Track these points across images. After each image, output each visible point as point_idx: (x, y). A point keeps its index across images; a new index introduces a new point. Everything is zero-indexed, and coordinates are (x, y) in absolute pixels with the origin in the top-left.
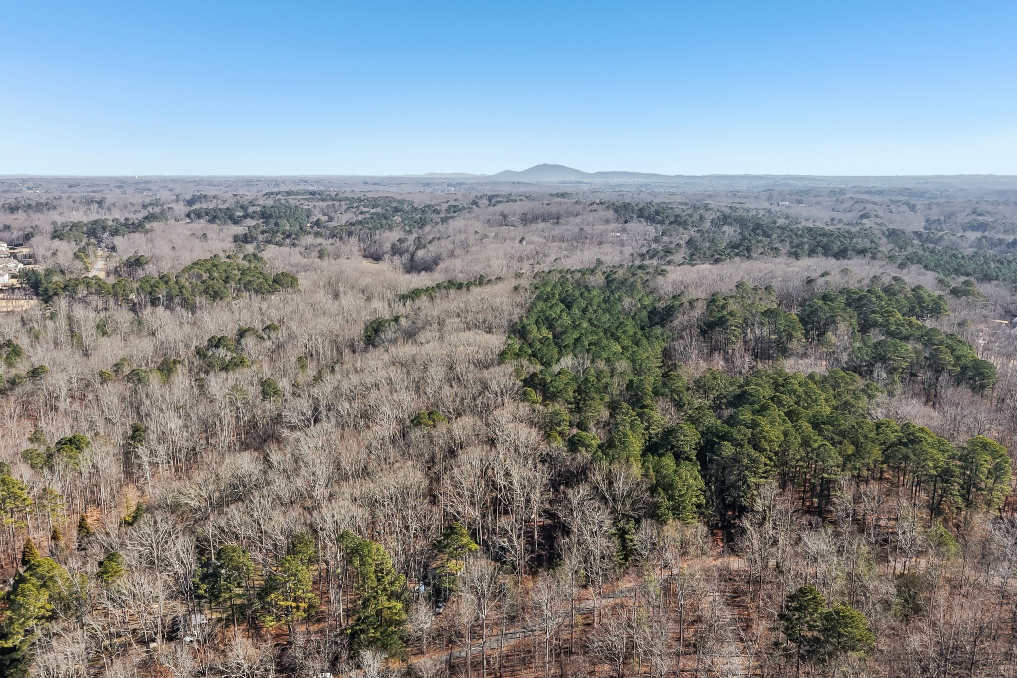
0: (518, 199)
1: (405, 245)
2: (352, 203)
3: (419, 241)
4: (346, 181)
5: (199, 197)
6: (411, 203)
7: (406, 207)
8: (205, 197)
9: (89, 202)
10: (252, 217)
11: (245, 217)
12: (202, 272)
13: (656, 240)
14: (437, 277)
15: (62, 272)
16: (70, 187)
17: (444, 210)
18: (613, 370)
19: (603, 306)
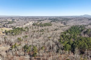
1: (65, 22)
6: (68, 18)
8: (50, 18)
9: (42, 18)
11: (53, 20)
12: (45, 24)
14: (65, 25)
15: (36, 23)
17: (71, 19)
18: (71, 35)
19: (78, 29)
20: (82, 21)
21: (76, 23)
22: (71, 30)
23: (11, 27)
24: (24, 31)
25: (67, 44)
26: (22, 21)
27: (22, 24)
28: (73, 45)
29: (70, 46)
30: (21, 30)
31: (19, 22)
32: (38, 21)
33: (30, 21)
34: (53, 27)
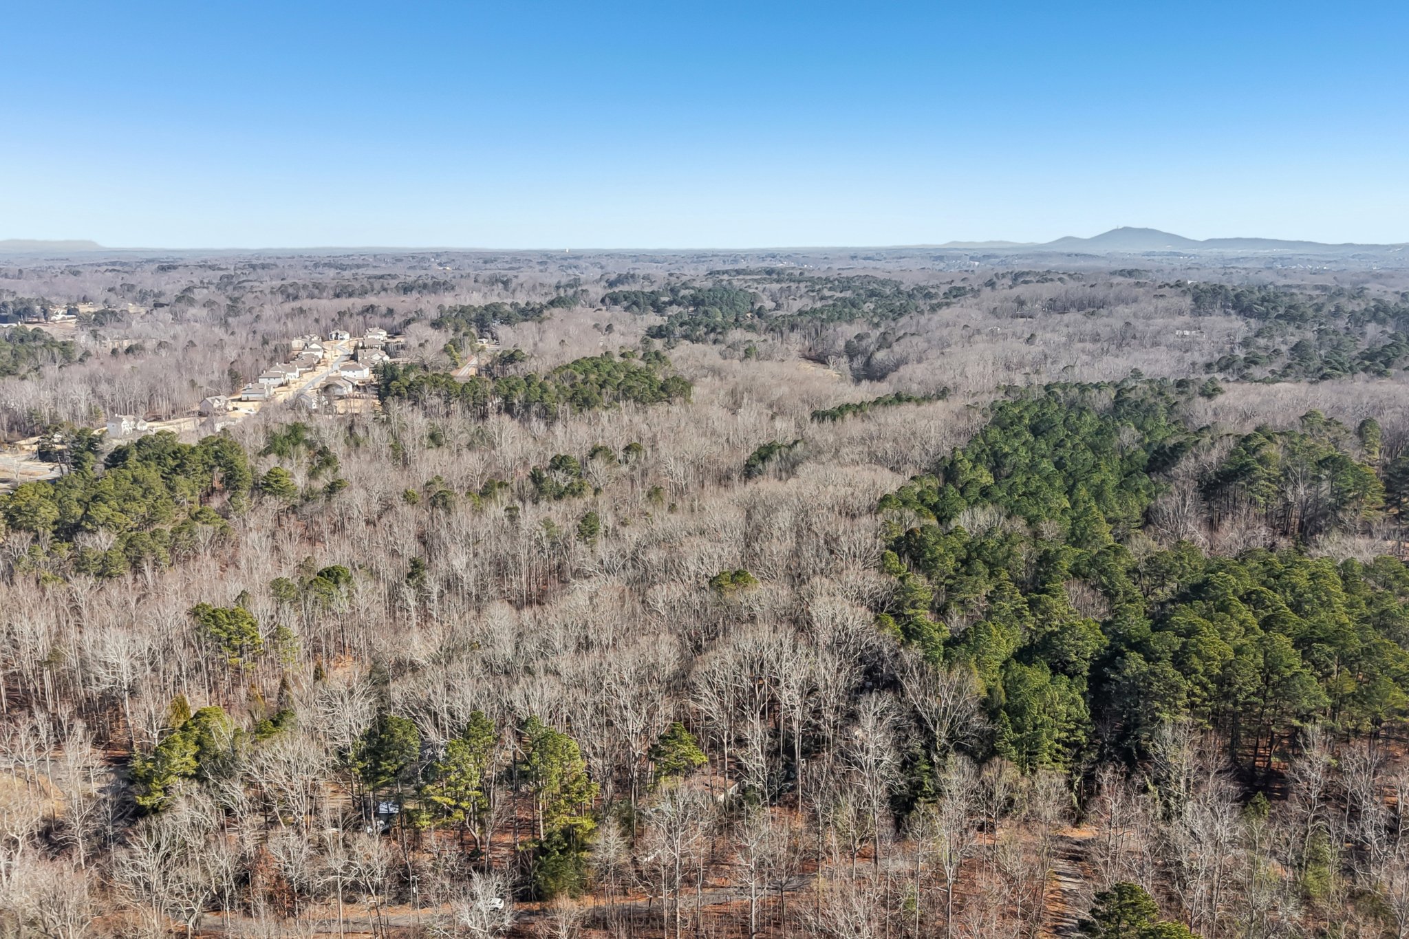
0: (1056, 277)
1: (864, 343)
2: (814, 284)
3: (884, 338)
4: (826, 256)
5: (626, 277)
6: (897, 285)
7: (888, 291)
8: (633, 276)
10: (679, 305)
11: (671, 303)
12: (577, 373)
13: (1246, 343)
14: (884, 388)
15: (425, 367)
16: (485, 262)
17: (941, 294)
18: (1037, 535)
19: (1089, 439)
20: (1107, 323)
21: (1030, 357)
22: (1006, 455)
23: (11, 429)
24: (267, 497)
25: (1014, 665)
26: (175, 337)
27: (193, 383)
28: (1108, 680)
29: (1074, 702)
30: (218, 474)
31: (136, 352)
32: (451, 332)
33: (317, 321)
34: (719, 426)
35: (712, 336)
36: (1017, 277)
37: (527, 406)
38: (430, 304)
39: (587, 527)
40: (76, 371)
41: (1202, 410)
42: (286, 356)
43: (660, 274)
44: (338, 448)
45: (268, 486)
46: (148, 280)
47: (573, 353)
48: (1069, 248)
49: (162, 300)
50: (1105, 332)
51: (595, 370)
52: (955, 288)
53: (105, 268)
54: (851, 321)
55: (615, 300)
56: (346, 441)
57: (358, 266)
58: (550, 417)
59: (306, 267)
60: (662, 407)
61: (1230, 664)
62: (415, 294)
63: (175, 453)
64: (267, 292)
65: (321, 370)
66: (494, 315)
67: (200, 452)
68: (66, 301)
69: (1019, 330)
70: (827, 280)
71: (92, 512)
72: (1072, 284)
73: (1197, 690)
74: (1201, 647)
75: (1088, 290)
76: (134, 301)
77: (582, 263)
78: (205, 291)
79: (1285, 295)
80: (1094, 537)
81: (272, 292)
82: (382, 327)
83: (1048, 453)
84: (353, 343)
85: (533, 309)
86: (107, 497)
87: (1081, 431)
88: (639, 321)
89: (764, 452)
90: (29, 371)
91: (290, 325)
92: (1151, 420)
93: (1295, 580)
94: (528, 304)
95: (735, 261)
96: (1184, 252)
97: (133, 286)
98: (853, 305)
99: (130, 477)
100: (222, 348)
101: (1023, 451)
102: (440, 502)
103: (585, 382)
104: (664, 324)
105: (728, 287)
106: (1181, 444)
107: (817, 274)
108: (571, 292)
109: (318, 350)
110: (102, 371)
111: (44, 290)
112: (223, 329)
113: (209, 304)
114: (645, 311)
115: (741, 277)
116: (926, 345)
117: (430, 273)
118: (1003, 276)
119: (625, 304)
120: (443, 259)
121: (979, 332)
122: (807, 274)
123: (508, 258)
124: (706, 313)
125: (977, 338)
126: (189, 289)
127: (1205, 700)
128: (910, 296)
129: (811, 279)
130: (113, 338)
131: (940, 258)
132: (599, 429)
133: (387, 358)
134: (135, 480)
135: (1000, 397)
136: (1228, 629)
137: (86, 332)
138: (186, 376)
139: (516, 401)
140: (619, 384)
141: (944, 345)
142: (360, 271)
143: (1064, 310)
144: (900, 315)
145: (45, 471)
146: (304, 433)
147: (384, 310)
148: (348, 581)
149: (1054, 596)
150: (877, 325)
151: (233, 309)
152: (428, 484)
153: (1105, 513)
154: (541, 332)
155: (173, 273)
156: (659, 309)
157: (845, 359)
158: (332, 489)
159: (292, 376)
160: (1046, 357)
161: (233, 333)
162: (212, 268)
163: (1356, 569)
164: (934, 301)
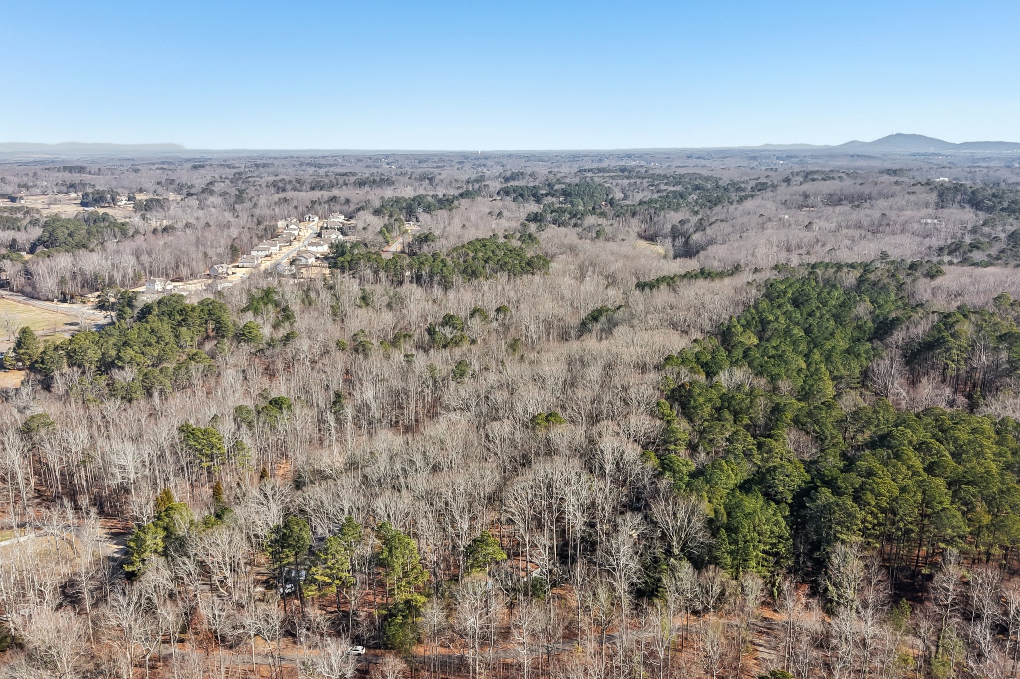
0: (836, 175)
1: (686, 227)
3: (701, 223)
5: (518, 174)
6: (717, 180)
8: (522, 174)
9: (423, 177)
10: (553, 196)
11: (547, 195)
12: (469, 252)
13: (974, 231)
14: (693, 264)
15: (366, 245)
16: (420, 162)
17: (749, 188)
18: (775, 389)
19: (834, 311)
20: (868, 214)
21: (806, 240)
22: (769, 322)
23: (83, 286)
24: (242, 344)
25: (737, 493)
26: (197, 219)
27: (205, 254)
28: (805, 507)
29: (777, 523)
30: (211, 326)
31: (170, 231)
32: (387, 218)
33: (296, 208)
34: (567, 293)
35: (573, 221)
36: (808, 176)
37: (431, 276)
38: (375, 196)
39: (460, 371)
40: (128, 246)
41: (923, 288)
42: (272, 234)
43: (542, 170)
44: (296, 307)
45: (243, 336)
46: (184, 176)
47: (471, 235)
48: (853, 151)
49: (193, 191)
50: (865, 222)
51: (483, 249)
52: (760, 183)
53: (158, 166)
54: (676, 210)
55: (506, 192)
56: (303, 301)
57: (331, 165)
58: (446, 285)
59: (294, 166)
60: (527, 277)
61: (896, 500)
62: (367, 188)
63: (181, 311)
64: (264, 185)
65: (296, 244)
66: (419, 205)
67: (198, 310)
68: (127, 191)
69: (801, 219)
70: (665, 176)
71: (122, 354)
72: (848, 183)
73: (869, 518)
74: (875, 486)
75: (858, 187)
76: (175, 191)
77: (489, 163)
78: (222, 184)
79: (1011, 192)
80: (818, 392)
81: (267, 186)
82: (341, 213)
83: (802, 322)
84: (320, 224)
85: (447, 200)
86: (132, 343)
87: (829, 304)
88: (522, 209)
89: (596, 314)
90: (97, 245)
91: (277, 210)
92: (883, 296)
93: (958, 434)
94: (444, 196)
95: (601, 160)
96: (942, 152)
97: (173, 180)
98: (682, 197)
99: (149, 327)
100: (229, 228)
101: (782, 319)
102: (361, 349)
103: (474, 259)
104: (540, 211)
105: (590, 182)
106: (898, 319)
107: (658, 171)
108: (476, 186)
109: (295, 230)
110: (144, 246)
111: (114, 183)
112: (231, 214)
113: (224, 194)
114: (527, 201)
115: (600, 174)
116: (730, 229)
117: (380, 170)
118: (798, 174)
119: (514, 195)
120: (391, 160)
121: (770, 220)
122: (651, 172)
123: (436, 159)
124: (571, 202)
125: (770, 225)
126: (211, 183)
127: (874, 525)
128: (726, 189)
129: (652, 176)
130: (156, 221)
131: (754, 158)
132: (481, 294)
133: (341, 237)
134: (153, 331)
135: (772, 275)
136: (897, 473)
137: (139, 215)
138: (201, 248)
139: (424, 273)
140: (499, 260)
141: (744, 229)
142: (332, 169)
143: (839, 202)
144: (715, 205)
145: (101, 318)
146: (274, 295)
147: (342, 200)
148: (289, 407)
149: (776, 440)
150: (697, 213)
151: (239, 199)
152: (355, 335)
153: (831, 372)
154: (451, 218)
155: (202, 171)
156: (538, 201)
157: (670, 239)
158: (288, 338)
159: (274, 249)
160: (818, 241)
161: (237, 217)
162: (229, 166)
163: (1010, 424)
164: (743, 194)
